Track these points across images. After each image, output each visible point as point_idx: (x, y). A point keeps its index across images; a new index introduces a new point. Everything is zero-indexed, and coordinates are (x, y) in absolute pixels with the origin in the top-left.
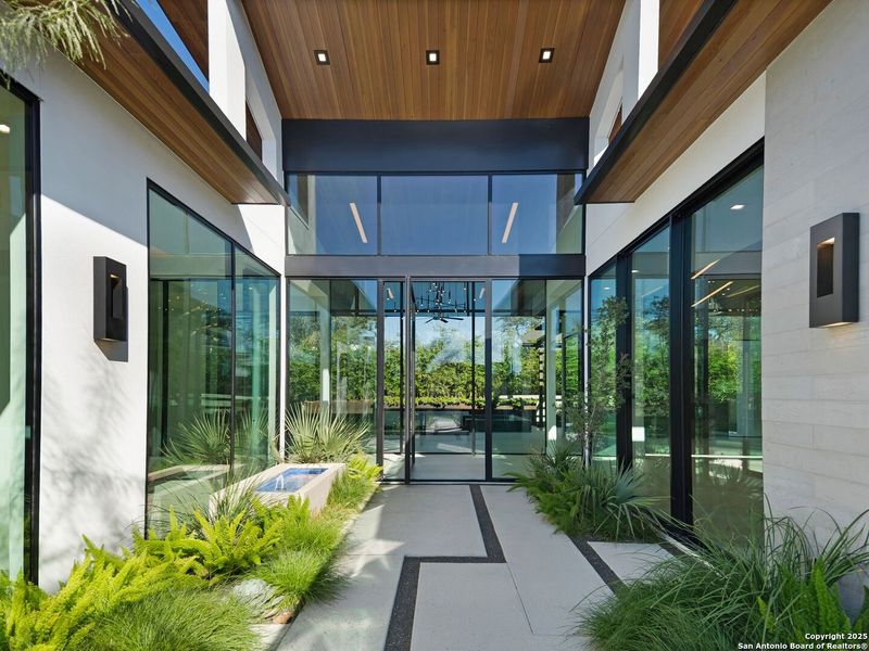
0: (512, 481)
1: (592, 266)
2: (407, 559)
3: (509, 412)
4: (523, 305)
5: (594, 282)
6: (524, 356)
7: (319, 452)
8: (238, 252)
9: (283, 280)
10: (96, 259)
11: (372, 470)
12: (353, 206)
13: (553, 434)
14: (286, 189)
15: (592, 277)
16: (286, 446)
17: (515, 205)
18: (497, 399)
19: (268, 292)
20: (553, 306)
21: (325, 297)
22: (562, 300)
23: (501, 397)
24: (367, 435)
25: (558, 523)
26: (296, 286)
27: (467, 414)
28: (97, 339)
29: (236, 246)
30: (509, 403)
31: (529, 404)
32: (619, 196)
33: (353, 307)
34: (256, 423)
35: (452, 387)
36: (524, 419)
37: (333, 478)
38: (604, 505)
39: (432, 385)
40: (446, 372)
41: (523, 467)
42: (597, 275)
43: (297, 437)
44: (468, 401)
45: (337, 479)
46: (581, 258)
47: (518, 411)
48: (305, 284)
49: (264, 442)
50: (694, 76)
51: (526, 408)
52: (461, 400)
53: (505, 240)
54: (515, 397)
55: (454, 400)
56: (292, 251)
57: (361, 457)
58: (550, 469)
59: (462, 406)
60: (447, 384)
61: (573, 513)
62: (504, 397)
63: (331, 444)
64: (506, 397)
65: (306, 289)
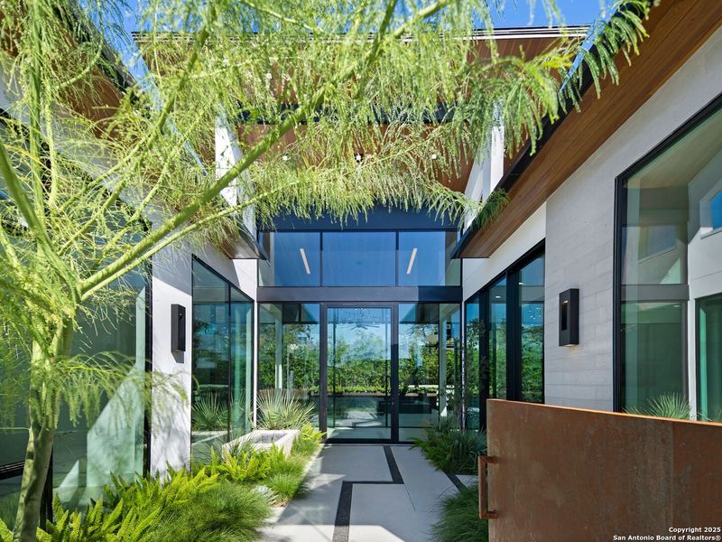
0: (412, 443)
1: (466, 295)
2: (344, 483)
3: (415, 398)
4: (423, 317)
5: (469, 305)
6: (424, 354)
7: (281, 423)
8: (232, 290)
9: (256, 304)
10: (173, 306)
11: (316, 436)
12: (302, 250)
13: (444, 413)
14: (258, 239)
15: (467, 302)
16: (258, 418)
17: (415, 250)
18: (406, 389)
19: (246, 313)
20: (443, 321)
21: (279, 312)
22: (449, 316)
23: (410, 386)
24: (313, 411)
25: (438, 465)
26: (263, 307)
27: (383, 399)
28: (172, 351)
29: (231, 285)
30: (415, 391)
31: (430, 392)
32: (478, 254)
33: (297, 320)
34: (237, 404)
35: (370, 380)
36: (424, 403)
37: (293, 439)
38: (467, 454)
39: (356, 377)
40: (366, 367)
41: (422, 435)
42: (470, 300)
43: (265, 412)
44: (383, 389)
45: (295, 439)
46: (460, 288)
47: (421, 397)
48: (268, 306)
49: (243, 415)
50: (521, 184)
51: (429, 395)
52: (379, 389)
53: (409, 272)
54: (420, 386)
55: (372, 388)
56: (261, 284)
57: (308, 426)
58: (437, 434)
59: (379, 394)
60: (367, 376)
61: (447, 458)
62: (412, 387)
63: (289, 418)
64: (413, 386)
65: (268, 309)
